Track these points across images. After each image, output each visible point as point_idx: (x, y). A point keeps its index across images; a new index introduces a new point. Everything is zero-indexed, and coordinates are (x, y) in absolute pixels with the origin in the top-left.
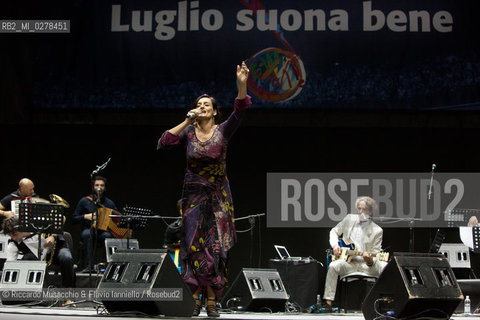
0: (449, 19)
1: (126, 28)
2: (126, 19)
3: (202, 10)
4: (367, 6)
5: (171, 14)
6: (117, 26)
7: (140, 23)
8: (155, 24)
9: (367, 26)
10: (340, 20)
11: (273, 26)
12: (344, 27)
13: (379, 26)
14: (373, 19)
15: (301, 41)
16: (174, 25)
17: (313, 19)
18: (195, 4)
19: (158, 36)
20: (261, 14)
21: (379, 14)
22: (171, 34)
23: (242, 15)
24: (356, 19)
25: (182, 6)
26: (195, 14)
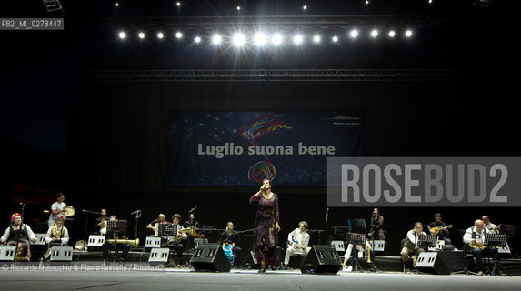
0: (333, 149)
1: (204, 153)
2: (204, 150)
3: (235, 146)
4: (300, 144)
5: (222, 148)
6: (200, 152)
7: (210, 151)
8: (216, 152)
9: (300, 153)
10: (290, 150)
11: (263, 153)
12: (291, 153)
13: (304, 153)
14: (303, 149)
15: (274, 159)
16: (224, 152)
17: (279, 150)
18: (232, 144)
19: (217, 156)
20: (258, 147)
21: (305, 147)
22: (222, 156)
23: (250, 148)
24: (296, 149)
25: (227, 144)
26: (232, 148)
